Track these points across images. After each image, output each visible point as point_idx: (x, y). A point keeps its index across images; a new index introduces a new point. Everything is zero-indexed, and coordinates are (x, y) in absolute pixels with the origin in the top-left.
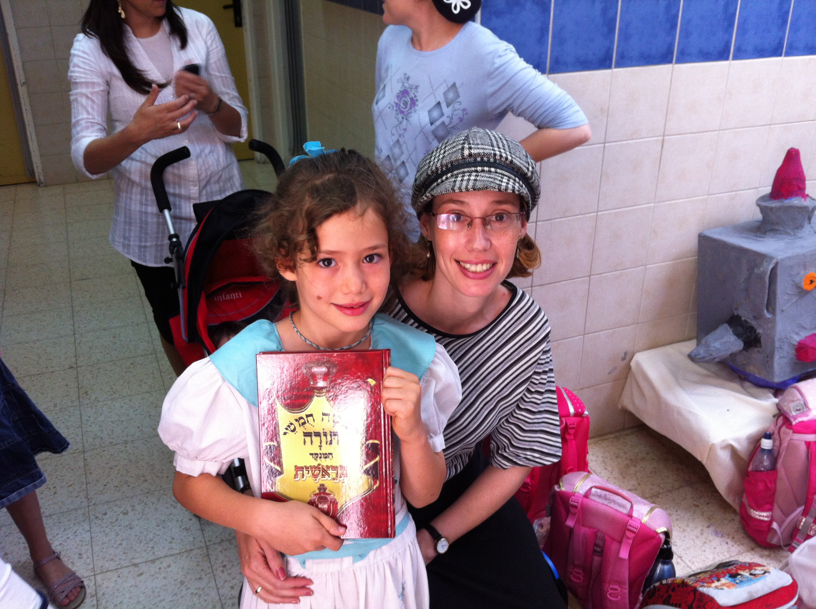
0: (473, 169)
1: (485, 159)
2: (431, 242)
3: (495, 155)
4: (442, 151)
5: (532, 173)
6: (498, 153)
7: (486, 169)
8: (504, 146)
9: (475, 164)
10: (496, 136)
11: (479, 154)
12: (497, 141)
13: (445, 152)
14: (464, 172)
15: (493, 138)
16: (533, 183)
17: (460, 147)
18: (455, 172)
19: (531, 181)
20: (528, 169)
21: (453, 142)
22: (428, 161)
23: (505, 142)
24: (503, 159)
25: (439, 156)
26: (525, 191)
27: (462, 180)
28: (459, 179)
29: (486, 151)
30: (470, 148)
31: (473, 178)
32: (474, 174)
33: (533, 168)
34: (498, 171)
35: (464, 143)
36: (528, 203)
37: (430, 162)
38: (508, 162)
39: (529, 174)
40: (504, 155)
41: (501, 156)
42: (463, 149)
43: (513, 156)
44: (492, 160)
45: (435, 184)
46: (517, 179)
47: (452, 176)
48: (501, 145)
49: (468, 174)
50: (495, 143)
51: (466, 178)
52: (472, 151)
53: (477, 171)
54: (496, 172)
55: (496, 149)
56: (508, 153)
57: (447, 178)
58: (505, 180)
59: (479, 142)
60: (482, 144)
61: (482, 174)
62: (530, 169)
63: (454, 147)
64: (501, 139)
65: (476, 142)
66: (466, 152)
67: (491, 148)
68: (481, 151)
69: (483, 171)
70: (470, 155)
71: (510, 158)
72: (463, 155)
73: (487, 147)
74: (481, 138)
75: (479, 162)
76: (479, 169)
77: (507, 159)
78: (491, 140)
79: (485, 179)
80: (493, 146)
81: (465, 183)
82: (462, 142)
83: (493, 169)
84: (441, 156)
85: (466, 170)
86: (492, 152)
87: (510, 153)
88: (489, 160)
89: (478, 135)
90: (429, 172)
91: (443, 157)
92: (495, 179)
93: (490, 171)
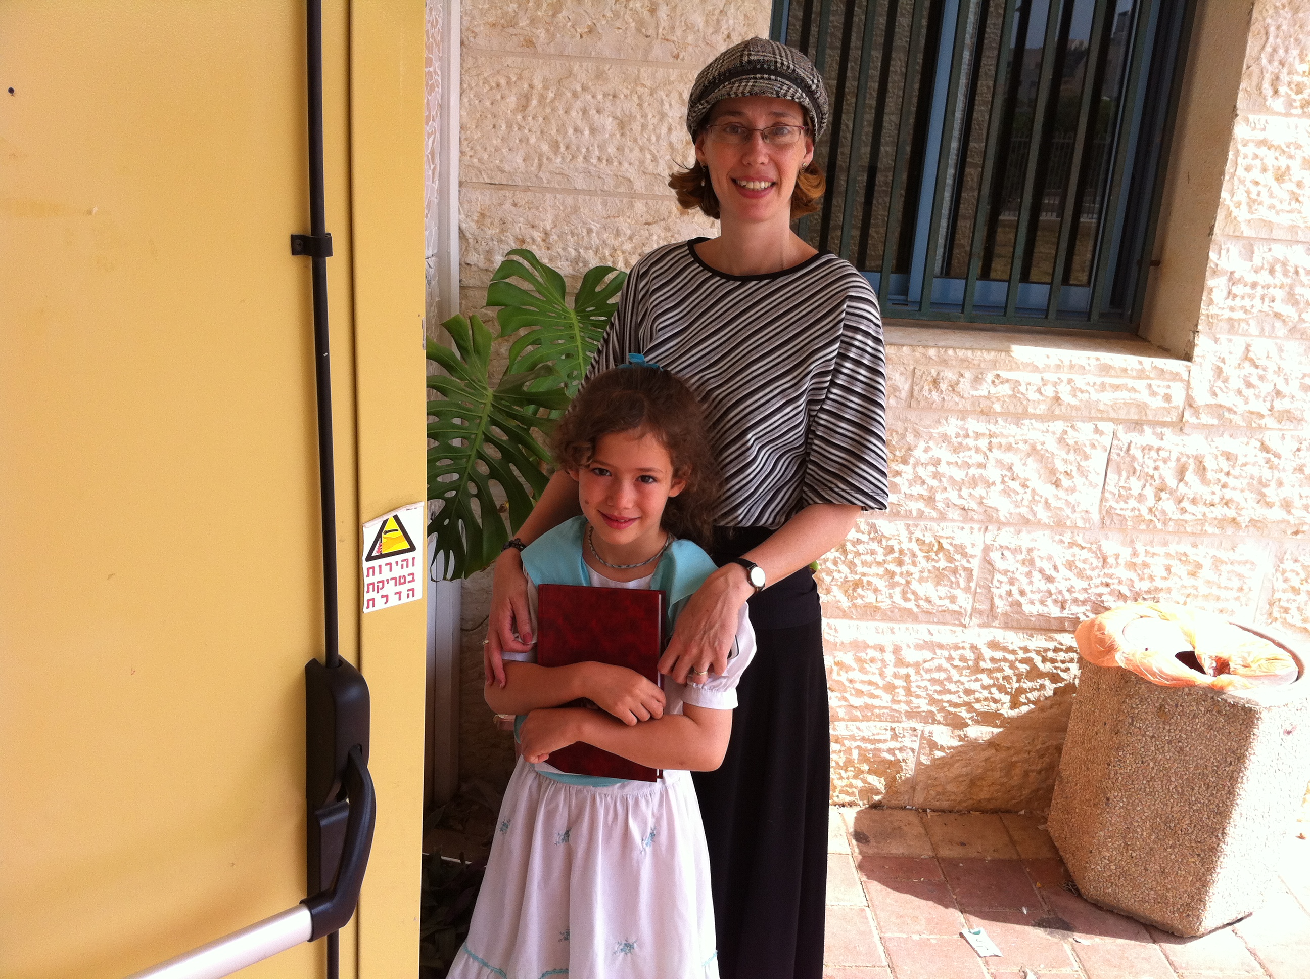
12: (780, 51)
13: (723, 61)
14: (742, 79)
15: (776, 47)
16: (818, 98)
17: (739, 53)
18: (733, 80)
21: (733, 50)
23: (789, 52)
24: (785, 68)
25: (717, 65)
26: (807, 102)
27: (739, 87)
30: (749, 55)
32: (753, 80)
33: (818, 81)
36: (812, 119)
37: (707, 73)
43: (796, 66)
46: (800, 90)
47: (729, 83)
49: (746, 81)
56: (791, 62)
57: (724, 86)
60: (763, 52)
61: (761, 81)
63: (733, 55)
64: (784, 49)
65: (756, 49)
67: (772, 56)
69: (762, 78)
72: (741, 62)
73: (768, 55)
74: (762, 46)
75: (759, 69)
79: (764, 85)
84: (720, 66)
85: (744, 77)
86: (773, 59)
89: (759, 43)
92: (774, 86)
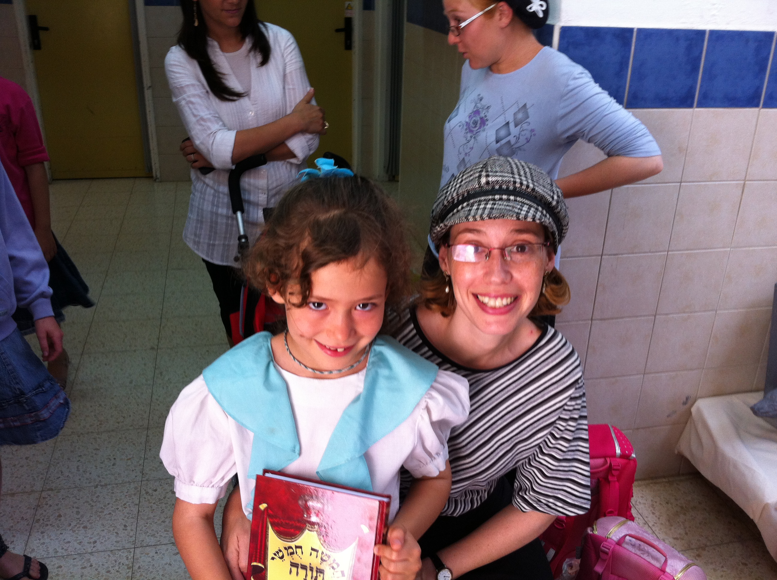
0: (490, 197)
1: (504, 187)
2: (449, 277)
3: (515, 182)
4: (460, 180)
5: (558, 202)
6: (518, 180)
7: (505, 197)
8: (525, 173)
9: (493, 192)
10: (518, 164)
11: (497, 182)
12: (518, 169)
13: (462, 181)
14: (480, 201)
15: (514, 166)
16: (559, 212)
17: (477, 175)
18: (472, 201)
19: (556, 211)
20: (553, 198)
21: (471, 171)
22: (445, 191)
23: (527, 170)
24: (524, 187)
25: (456, 185)
26: (548, 220)
27: (478, 209)
28: (475, 207)
29: (505, 179)
30: (487, 176)
31: (489, 206)
32: (491, 202)
33: (558, 196)
34: (518, 199)
35: (481, 171)
36: (553, 233)
37: (447, 192)
38: (529, 190)
39: (554, 203)
40: (525, 183)
41: (521, 184)
42: (480, 177)
43: (535, 184)
44: (511, 188)
45: (451, 214)
46: (540, 208)
47: (468, 205)
48: (522, 173)
49: (485, 202)
50: (515, 171)
51: (482, 206)
52: (490, 179)
53: (494, 200)
54: (515, 200)
55: (517, 176)
56: (530, 181)
57: (462, 208)
58: (525, 208)
59: (498, 169)
60: (501, 172)
61: (500, 202)
62: (555, 197)
63: (471, 176)
64: (523, 167)
65: (494, 170)
66: (483, 180)
67: (511, 175)
68: (500, 179)
69: (501, 199)
70: (488, 183)
71: (531, 186)
72: (479, 183)
73: (506, 175)
74: (500, 166)
75: (497, 190)
76: (497, 197)
77: (528, 187)
78: (511, 167)
79: (503, 207)
80: (513, 173)
81: (480, 212)
82: (480, 170)
83: (512, 198)
84: (458, 186)
85: (483, 198)
86: (512, 179)
87: (532, 180)
88: (508, 188)
89: (497, 163)
90: (446, 203)
91: (460, 186)
92: (513, 207)
93: (508, 200)
